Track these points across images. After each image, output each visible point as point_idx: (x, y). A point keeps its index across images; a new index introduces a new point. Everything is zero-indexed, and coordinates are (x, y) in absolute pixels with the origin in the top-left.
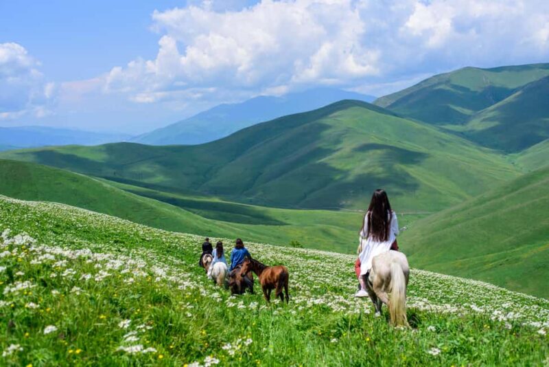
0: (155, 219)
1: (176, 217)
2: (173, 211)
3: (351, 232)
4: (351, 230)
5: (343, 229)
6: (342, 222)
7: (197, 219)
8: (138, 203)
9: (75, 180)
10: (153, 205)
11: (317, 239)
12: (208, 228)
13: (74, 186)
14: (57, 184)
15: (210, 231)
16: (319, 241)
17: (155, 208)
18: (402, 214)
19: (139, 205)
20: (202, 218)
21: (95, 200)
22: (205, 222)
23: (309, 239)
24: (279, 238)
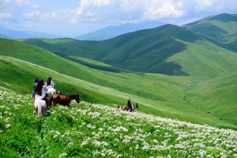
0: (78, 73)
1: (88, 73)
2: (87, 70)
3: (173, 85)
4: (173, 84)
5: (169, 83)
6: (169, 80)
7: (99, 74)
8: (69, 64)
9: (37, 50)
10: (77, 66)
11: (158, 88)
12: (105, 79)
13: (36, 53)
14: (27, 52)
15: (106, 81)
16: (159, 89)
17: (78, 67)
18: (196, 78)
19: (70, 65)
20: (102, 74)
21: (47, 61)
22: (103, 76)
23: (154, 87)
24: (139, 86)
